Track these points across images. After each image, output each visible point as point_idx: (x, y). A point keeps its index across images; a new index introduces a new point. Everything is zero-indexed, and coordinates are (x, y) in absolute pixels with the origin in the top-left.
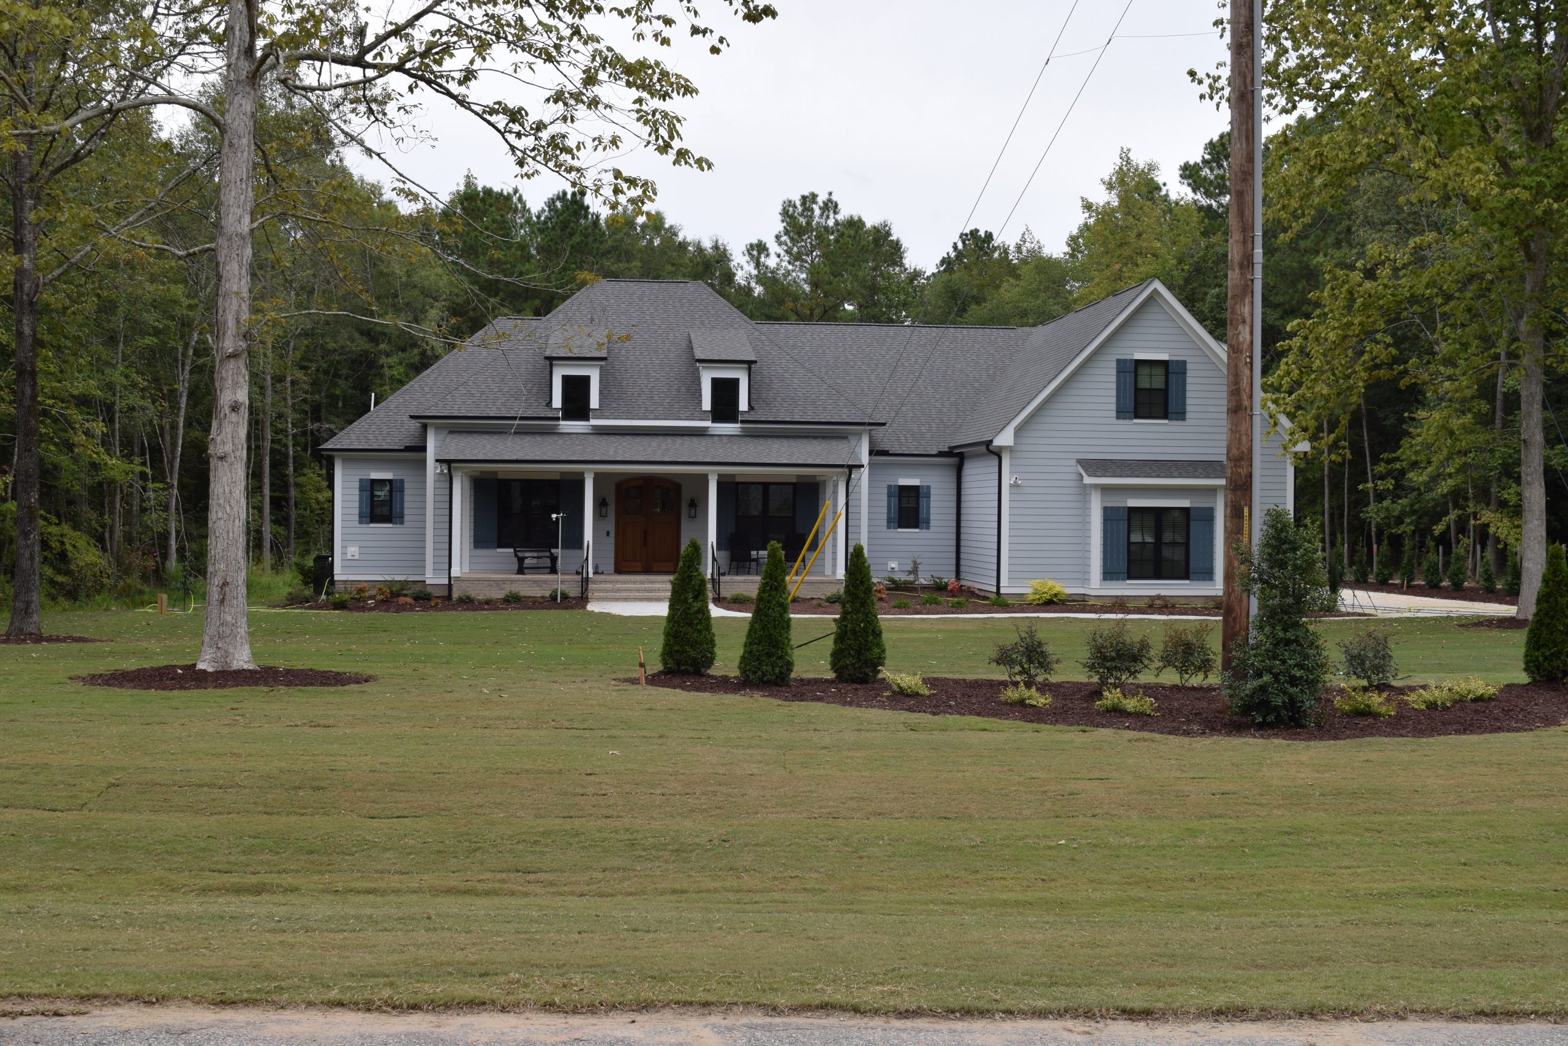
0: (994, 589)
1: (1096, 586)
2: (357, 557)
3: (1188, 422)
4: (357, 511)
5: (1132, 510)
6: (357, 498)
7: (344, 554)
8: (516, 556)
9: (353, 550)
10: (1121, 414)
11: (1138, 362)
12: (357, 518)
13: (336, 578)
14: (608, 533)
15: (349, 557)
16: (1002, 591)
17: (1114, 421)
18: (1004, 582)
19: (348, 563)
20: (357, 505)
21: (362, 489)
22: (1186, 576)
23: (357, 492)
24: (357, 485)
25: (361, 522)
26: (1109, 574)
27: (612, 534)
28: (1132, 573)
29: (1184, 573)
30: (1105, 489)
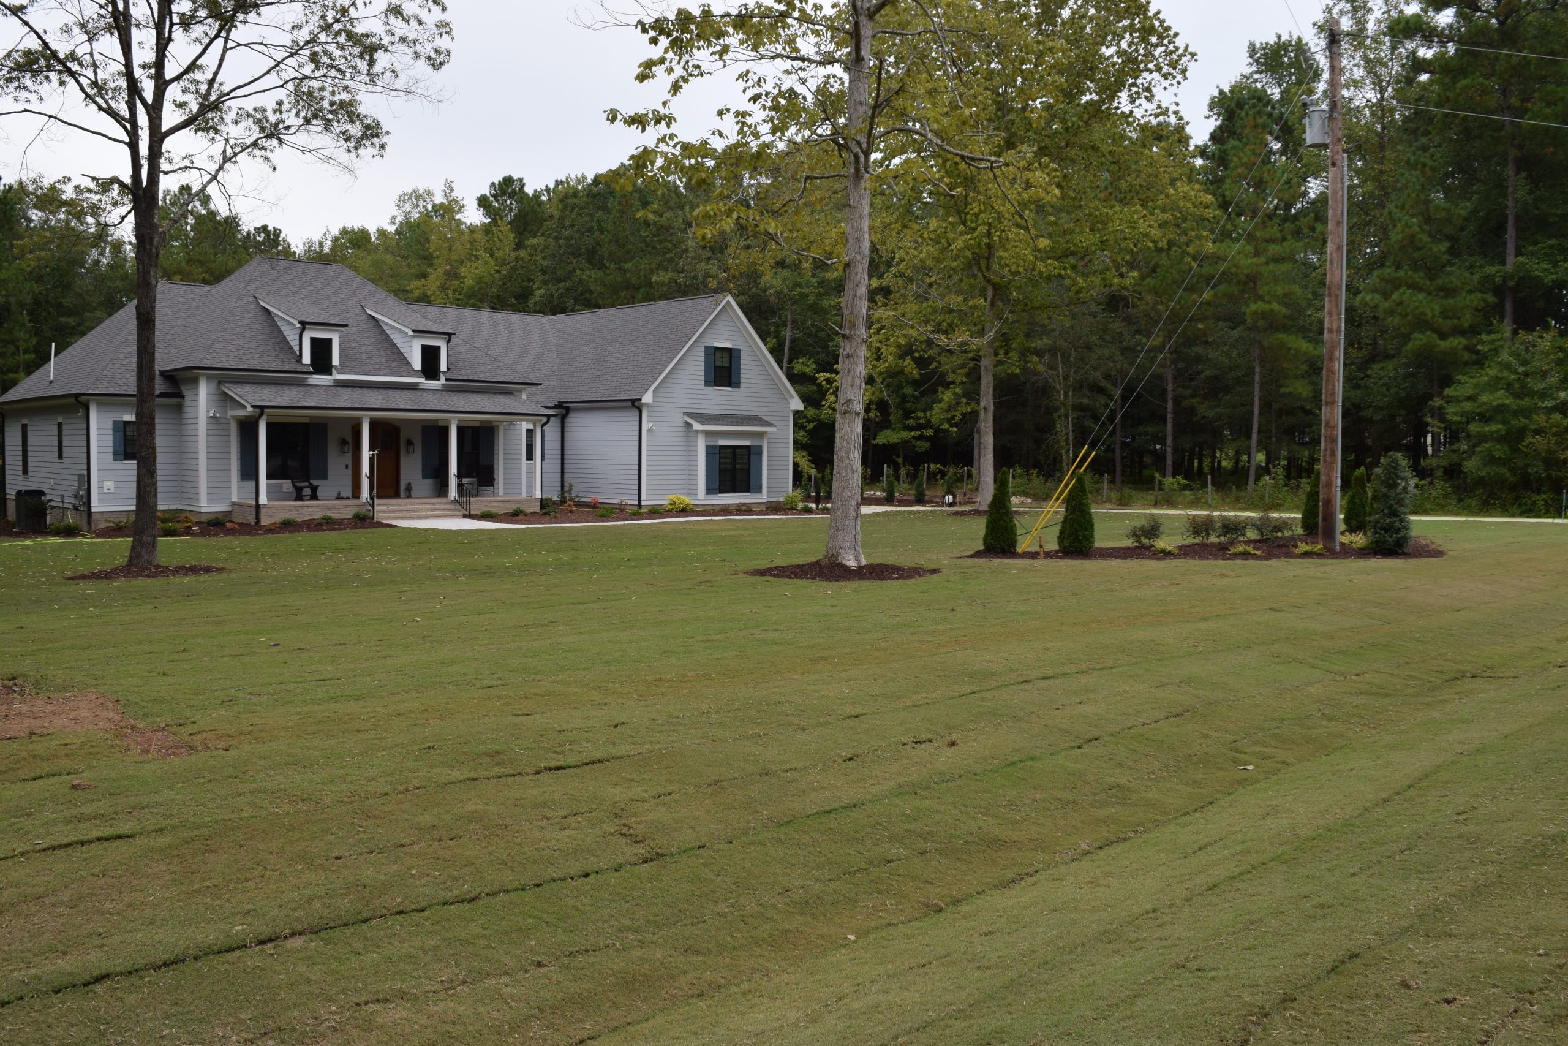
0: (636, 503)
1: (701, 497)
2: (112, 491)
3: (742, 389)
4: (111, 450)
5: (721, 447)
6: (111, 438)
7: (101, 488)
8: (294, 486)
9: (109, 485)
10: (707, 383)
11: (717, 348)
12: (111, 455)
13: (93, 510)
14: (347, 467)
15: (105, 491)
16: (643, 503)
17: (703, 387)
18: (643, 497)
19: (105, 496)
20: (111, 444)
21: (115, 430)
22: (748, 490)
23: (111, 432)
24: (111, 426)
25: (115, 459)
26: (709, 491)
27: (350, 467)
28: (722, 490)
29: (747, 489)
30: (708, 433)
